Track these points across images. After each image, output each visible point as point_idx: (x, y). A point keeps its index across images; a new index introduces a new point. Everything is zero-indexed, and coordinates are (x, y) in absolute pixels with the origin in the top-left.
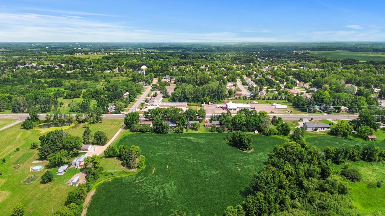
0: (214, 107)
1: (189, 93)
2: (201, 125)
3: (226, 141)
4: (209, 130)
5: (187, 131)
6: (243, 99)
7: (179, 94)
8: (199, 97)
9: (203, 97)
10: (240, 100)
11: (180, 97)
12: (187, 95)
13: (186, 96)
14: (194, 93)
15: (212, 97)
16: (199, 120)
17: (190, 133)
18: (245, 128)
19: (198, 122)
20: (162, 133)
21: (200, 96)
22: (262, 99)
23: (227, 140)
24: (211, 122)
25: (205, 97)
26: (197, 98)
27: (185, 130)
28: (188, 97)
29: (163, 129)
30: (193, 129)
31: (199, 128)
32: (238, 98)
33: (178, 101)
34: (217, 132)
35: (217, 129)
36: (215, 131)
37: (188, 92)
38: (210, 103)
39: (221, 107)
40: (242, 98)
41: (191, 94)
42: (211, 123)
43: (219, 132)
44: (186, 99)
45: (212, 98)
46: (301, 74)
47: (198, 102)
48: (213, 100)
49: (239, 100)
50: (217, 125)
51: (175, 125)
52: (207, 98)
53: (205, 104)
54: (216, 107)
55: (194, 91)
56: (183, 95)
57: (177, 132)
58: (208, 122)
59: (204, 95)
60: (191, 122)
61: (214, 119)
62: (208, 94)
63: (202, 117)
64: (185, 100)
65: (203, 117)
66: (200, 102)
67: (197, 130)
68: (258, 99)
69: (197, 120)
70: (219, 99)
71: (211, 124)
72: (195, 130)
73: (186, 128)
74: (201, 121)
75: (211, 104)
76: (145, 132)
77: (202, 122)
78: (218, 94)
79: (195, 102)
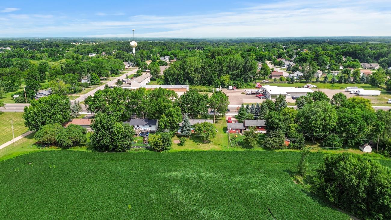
0: (239, 94)
1: (193, 69)
2: (218, 127)
3: (298, 181)
4: (239, 143)
5: (180, 144)
6: (287, 82)
7: (176, 71)
8: (212, 77)
9: (219, 76)
10: (283, 83)
11: (178, 76)
12: (190, 72)
13: (188, 74)
14: (203, 68)
15: (235, 77)
16: (212, 117)
17: (190, 149)
18: (336, 139)
19: (210, 121)
20: (114, 150)
21: (213, 73)
22: (321, 82)
23: (300, 179)
24: (240, 122)
25: (222, 77)
26: (208, 77)
27: (175, 141)
28: (192, 75)
29: (113, 140)
30: (198, 138)
31: (213, 137)
32: (278, 81)
33: (174, 83)
34: (261, 149)
35: (260, 139)
36: (256, 146)
37: (192, 66)
38: (231, 87)
39: (253, 93)
40: (285, 81)
41: (196, 70)
42: (242, 124)
43: (266, 148)
44: (189, 80)
45: (234, 80)
46: (359, 52)
47: (209, 85)
48: (236, 82)
49: (280, 83)
50: (258, 128)
51: (154, 128)
52: (226, 78)
53: (222, 88)
54: (243, 93)
55: (203, 64)
56: (182, 72)
57: (155, 148)
58: (233, 122)
59: (220, 72)
60: (192, 122)
61: (246, 114)
62: (227, 72)
63: (220, 110)
64: (187, 81)
65: (222, 110)
66: (212, 84)
67: (209, 142)
68: (313, 82)
69: (206, 117)
70: (246, 81)
71: (241, 126)
72: (203, 142)
73: (179, 136)
74: (217, 119)
75: (233, 90)
76: (69, 146)
77: (219, 121)
78: (245, 72)
79: (203, 85)
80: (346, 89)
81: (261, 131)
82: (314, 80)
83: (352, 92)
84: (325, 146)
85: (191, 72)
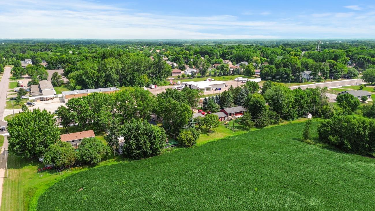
6: (188, 78)
22: (213, 75)
25: (142, 77)
34: (255, 129)
40: (186, 77)
43: (258, 127)
48: (154, 80)
49: (184, 79)
50: (236, 114)
52: (146, 77)
61: (215, 105)
68: (206, 76)
70: (161, 79)
75: (155, 87)
80: (235, 79)
81: (238, 116)
82: (207, 74)
83: (243, 81)
84: (289, 119)
85: (113, 73)
